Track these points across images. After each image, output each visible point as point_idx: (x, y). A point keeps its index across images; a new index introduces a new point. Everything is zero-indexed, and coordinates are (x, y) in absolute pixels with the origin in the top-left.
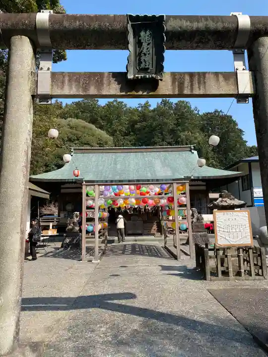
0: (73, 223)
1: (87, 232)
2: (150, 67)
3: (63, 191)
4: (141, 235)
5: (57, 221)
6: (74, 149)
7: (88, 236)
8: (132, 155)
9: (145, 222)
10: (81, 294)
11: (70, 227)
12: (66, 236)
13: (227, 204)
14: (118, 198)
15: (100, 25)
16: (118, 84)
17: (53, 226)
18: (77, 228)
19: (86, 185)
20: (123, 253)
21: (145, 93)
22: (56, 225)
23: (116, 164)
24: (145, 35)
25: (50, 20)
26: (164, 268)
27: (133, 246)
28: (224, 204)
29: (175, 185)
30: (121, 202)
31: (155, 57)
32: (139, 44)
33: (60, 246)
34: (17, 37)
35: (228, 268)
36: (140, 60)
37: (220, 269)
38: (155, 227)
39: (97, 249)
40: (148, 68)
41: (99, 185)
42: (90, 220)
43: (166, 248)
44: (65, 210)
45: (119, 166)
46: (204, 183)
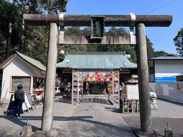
0: (68, 88)
1: (74, 92)
2: (99, 34)
3: (63, 72)
4: (98, 94)
5: (60, 86)
6: (68, 53)
7: (74, 94)
8: (95, 56)
9: (100, 88)
10: (72, 116)
11: (66, 89)
12: (65, 93)
13: (133, 82)
14: (88, 78)
15: (81, 19)
16: (87, 40)
17: (58, 88)
18: (70, 90)
19: (74, 72)
20: (89, 102)
21: (97, 44)
22: (60, 88)
23: (87, 60)
24: (97, 23)
25: (64, 17)
26: (106, 108)
27: (94, 99)
28: (132, 82)
29: (113, 73)
30: (89, 79)
31: (100, 31)
32: (95, 26)
33: (62, 98)
34: (52, 23)
35: (131, 109)
36: (95, 32)
37: (129, 109)
38: (105, 91)
39: (78, 100)
40: (98, 35)
41: (79, 72)
42: (76, 87)
43: (109, 100)
44: (63, 81)
45: (89, 62)
46: (130, 71)
